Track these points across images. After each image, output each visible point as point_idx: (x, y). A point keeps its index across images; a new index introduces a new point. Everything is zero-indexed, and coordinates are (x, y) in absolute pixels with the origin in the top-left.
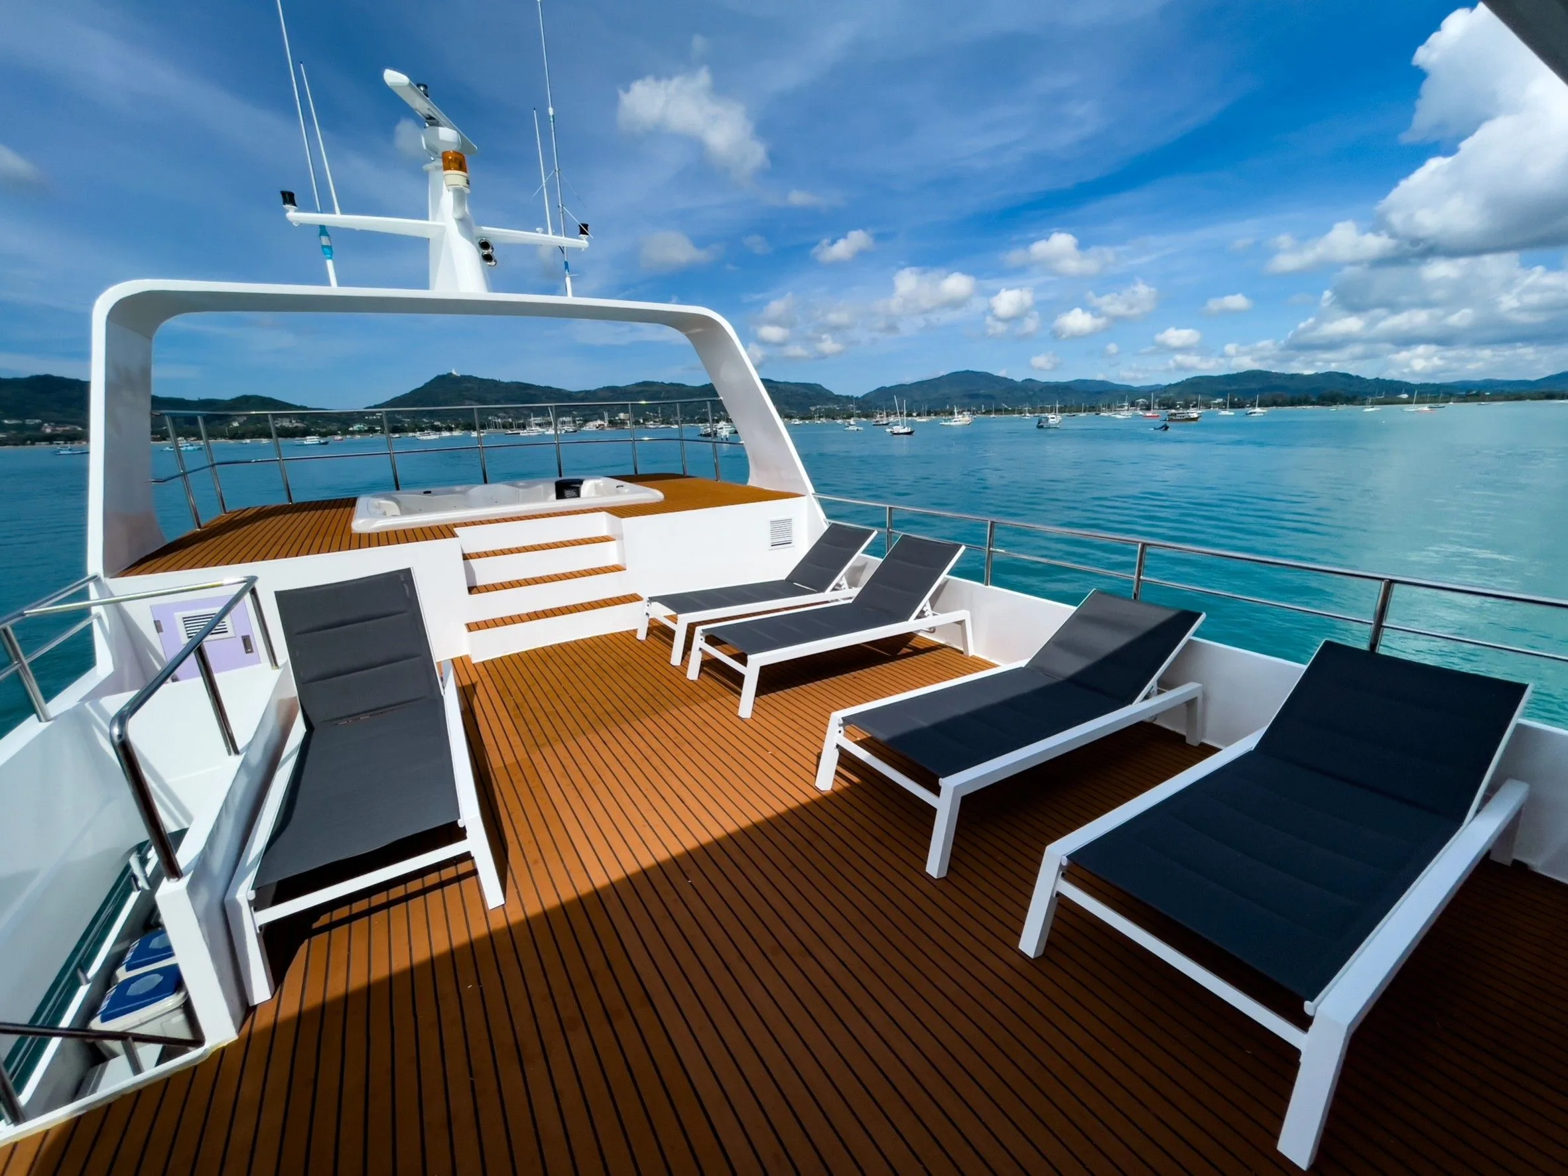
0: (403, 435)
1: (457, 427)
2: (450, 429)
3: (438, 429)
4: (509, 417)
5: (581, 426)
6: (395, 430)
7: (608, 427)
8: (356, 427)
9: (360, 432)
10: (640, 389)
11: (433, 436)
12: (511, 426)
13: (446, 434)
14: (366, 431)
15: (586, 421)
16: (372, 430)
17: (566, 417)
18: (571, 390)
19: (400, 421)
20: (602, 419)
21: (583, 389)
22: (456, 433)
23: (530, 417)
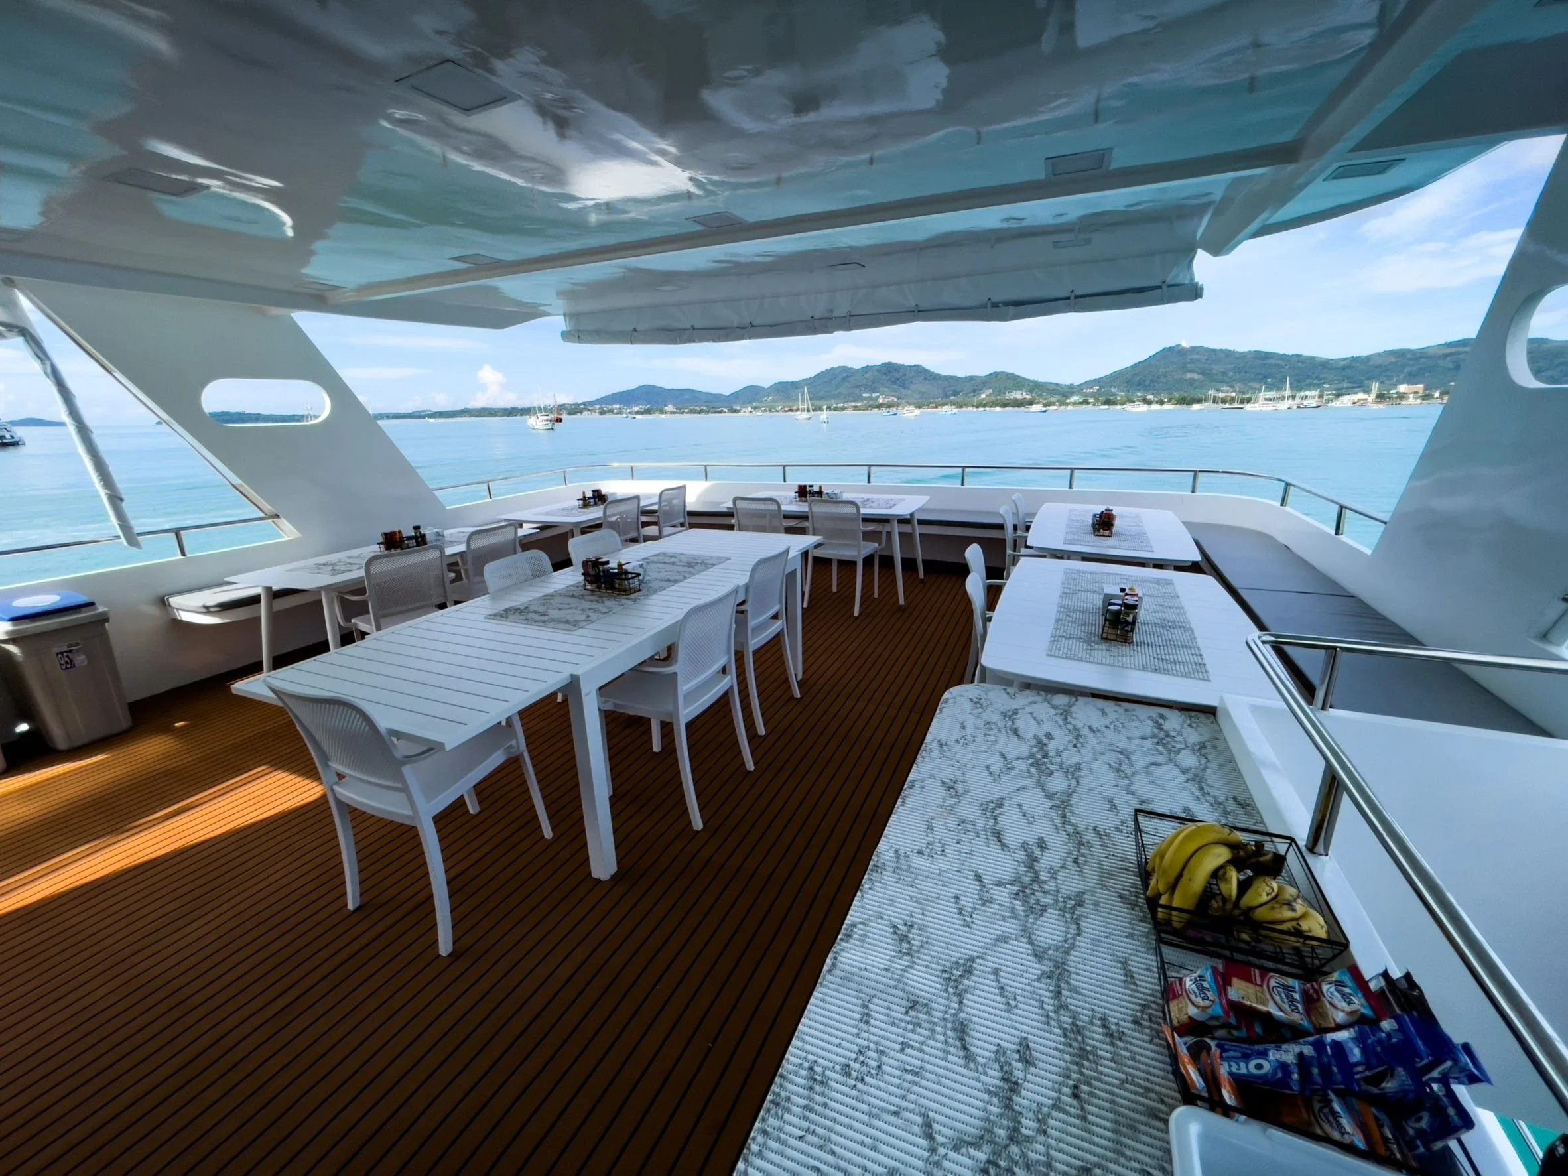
0: (1112, 407)
1: (1169, 401)
2: (1162, 403)
3: (1149, 402)
4: (1234, 391)
5: (1328, 401)
6: (1108, 402)
7: (1375, 402)
8: (1072, 399)
9: (1074, 404)
10: (1448, 350)
11: (1144, 408)
12: (1232, 400)
13: (1155, 407)
14: (1080, 403)
15: (1338, 395)
16: (1086, 402)
17: (1310, 390)
18: (1330, 357)
19: (1114, 394)
20: (1368, 391)
21: (1349, 356)
22: (1166, 407)
23: (1259, 392)
